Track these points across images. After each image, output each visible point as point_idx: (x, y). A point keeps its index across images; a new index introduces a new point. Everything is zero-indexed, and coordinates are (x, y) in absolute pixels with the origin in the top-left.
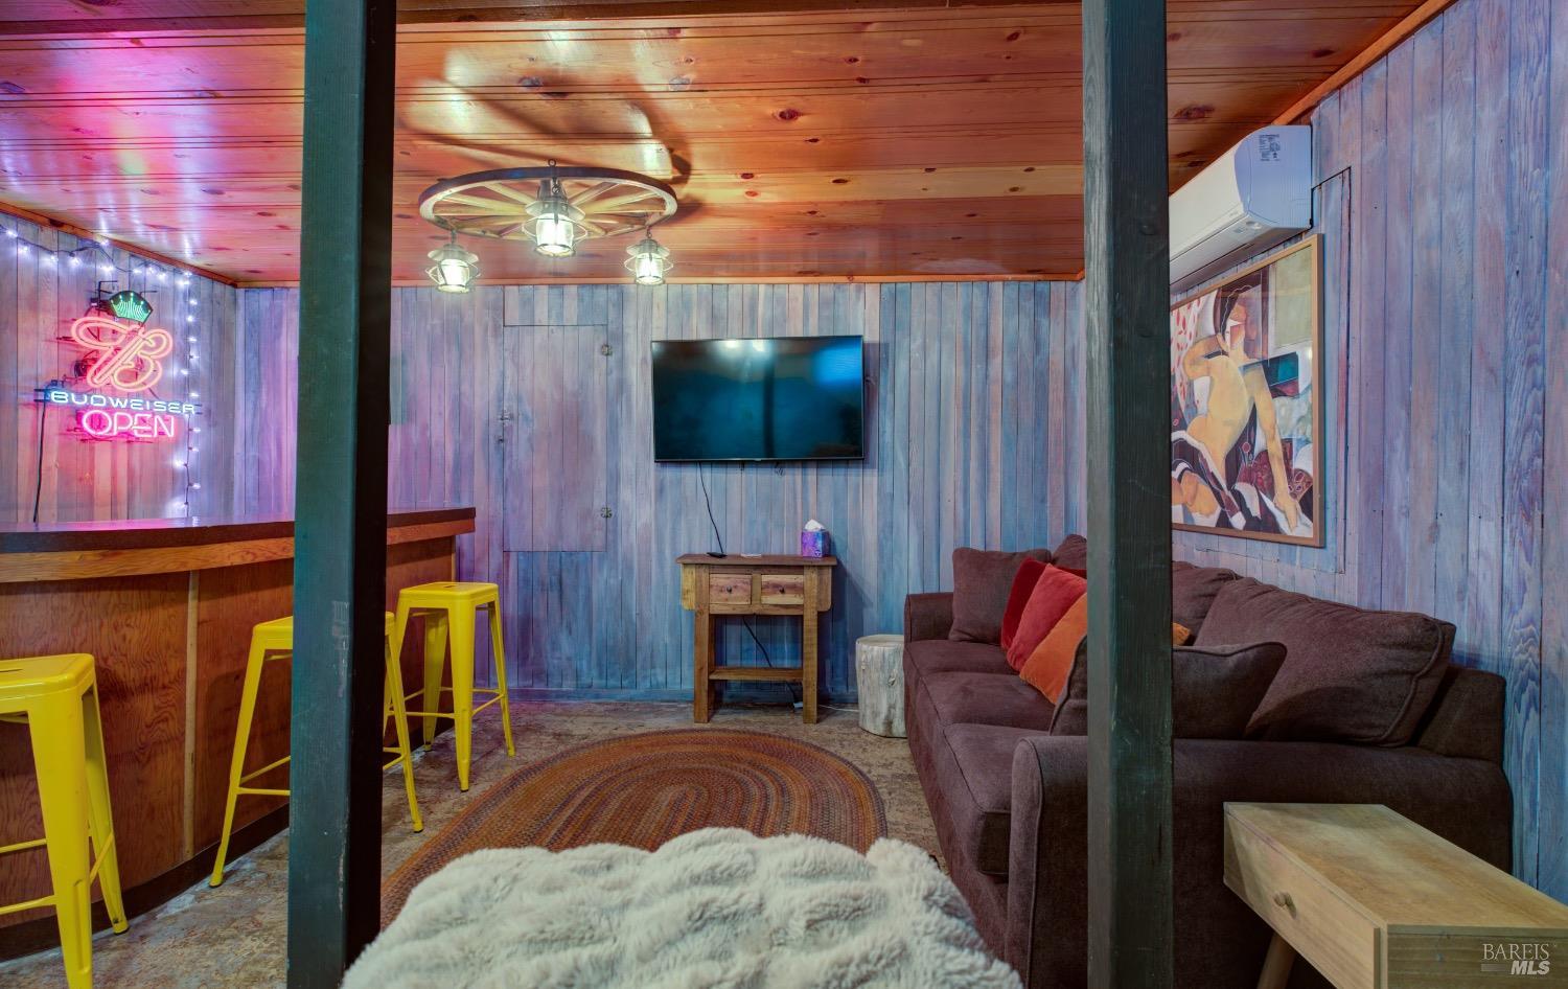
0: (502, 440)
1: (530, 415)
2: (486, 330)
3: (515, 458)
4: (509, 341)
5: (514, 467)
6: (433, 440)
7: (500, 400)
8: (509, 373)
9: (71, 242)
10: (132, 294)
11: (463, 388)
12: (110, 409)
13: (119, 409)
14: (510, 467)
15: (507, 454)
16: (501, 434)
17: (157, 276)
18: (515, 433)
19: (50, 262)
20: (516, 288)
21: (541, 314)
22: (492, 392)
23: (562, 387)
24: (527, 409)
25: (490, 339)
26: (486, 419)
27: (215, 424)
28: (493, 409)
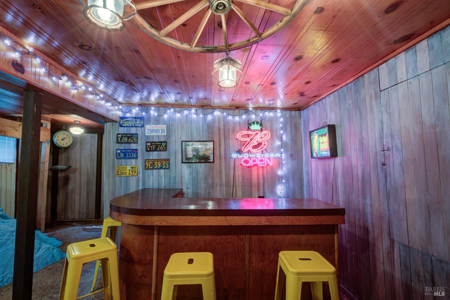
0: (384, 164)
1: (400, 147)
2: (371, 97)
3: (392, 176)
4: (383, 100)
5: (392, 183)
6: (353, 164)
7: (382, 138)
8: (385, 120)
9: (242, 111)
10: (256, 122)
11: (363, 134)
12: (250, 158)
13: (252, 157)
14: (390, 183)
15: (388, 174)
16: (383, 160)
17: (269, 114)
18: (391, 160)
19: (237, 118)
20: (385, 64)
21: (402, 74)
22: (376, 135)
23: (421, 123)
24: (398, 142)
25: (374, 102)
26: (374, 151)
27: (295, 159)
28: (378, 144)
